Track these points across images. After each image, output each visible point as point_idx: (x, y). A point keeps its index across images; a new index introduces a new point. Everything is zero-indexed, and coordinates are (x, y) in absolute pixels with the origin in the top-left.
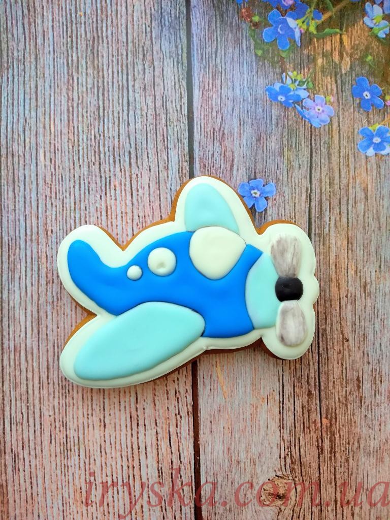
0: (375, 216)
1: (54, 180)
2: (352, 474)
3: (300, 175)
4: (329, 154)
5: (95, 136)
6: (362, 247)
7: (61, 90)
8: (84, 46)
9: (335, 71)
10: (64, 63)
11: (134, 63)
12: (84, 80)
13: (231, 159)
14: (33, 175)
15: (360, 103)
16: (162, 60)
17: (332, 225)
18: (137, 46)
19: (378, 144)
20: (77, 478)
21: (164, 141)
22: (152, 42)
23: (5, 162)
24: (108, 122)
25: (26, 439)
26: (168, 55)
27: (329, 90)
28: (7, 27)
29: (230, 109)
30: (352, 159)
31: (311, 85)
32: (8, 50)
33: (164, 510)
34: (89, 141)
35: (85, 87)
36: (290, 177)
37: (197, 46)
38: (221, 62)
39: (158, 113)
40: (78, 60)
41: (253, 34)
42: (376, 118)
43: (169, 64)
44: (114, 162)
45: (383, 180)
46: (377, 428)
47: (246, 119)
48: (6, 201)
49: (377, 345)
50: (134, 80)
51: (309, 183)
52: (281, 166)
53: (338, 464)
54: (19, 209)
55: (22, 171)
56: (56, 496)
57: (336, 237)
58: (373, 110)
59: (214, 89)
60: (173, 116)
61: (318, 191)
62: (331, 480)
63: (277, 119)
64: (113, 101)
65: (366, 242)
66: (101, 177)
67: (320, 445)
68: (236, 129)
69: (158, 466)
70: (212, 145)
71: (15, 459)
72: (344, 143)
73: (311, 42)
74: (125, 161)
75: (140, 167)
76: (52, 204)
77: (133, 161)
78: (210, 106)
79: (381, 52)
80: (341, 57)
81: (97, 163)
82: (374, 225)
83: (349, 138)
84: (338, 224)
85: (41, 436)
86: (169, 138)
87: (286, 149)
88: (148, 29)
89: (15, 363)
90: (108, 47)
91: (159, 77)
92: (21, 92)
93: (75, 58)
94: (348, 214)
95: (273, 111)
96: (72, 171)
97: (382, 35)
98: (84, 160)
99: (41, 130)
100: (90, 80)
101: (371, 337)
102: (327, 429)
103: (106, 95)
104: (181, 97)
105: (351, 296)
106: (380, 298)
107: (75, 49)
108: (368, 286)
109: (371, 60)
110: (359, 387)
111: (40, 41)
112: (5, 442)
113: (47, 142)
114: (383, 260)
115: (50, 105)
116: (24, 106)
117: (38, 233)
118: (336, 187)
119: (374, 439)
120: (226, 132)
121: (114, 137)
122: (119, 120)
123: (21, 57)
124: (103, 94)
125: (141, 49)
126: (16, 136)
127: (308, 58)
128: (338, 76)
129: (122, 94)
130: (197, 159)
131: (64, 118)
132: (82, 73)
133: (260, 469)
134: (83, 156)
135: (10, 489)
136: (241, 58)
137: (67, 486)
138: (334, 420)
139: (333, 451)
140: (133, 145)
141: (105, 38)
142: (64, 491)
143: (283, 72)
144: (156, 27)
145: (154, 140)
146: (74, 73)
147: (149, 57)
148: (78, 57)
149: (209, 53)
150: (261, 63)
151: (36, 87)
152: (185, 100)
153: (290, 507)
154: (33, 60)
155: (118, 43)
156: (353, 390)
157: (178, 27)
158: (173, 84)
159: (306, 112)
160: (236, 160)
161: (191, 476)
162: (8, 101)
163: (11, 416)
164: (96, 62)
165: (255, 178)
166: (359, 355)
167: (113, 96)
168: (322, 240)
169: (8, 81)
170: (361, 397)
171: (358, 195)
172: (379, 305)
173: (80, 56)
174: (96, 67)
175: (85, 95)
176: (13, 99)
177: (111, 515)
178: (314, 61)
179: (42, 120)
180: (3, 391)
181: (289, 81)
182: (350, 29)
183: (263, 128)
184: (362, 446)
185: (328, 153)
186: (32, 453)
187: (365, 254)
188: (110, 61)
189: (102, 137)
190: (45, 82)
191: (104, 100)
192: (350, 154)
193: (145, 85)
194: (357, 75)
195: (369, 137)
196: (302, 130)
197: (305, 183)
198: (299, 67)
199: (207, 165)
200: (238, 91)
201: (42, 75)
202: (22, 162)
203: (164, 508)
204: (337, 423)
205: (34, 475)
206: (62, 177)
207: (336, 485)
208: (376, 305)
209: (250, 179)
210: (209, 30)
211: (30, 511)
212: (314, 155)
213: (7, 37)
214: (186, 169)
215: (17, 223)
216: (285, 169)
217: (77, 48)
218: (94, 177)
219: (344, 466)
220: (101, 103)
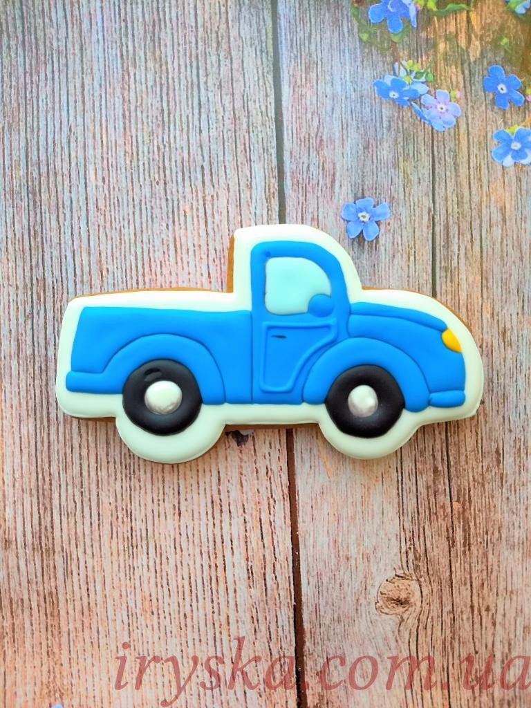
0: (516, 243)
1: (108, 205)
2: (491, 572)
3: (419, 192)
4: (456, 165)
5: (159, 149)
6: (500, 284)
7: (114, 89)
8: (142, 32)
9: (461, 58)
10: (116, 55)
11: (205, 54)
12: (143, 76)
13: (332, 172)
14: (82, 199)
15: (494, 98)
16: (241, 49)
17: (462, 256)
18: (209, 31)
19: (517, 151)
20: (146, 582)
21: (246, 152)
22: (228, 26)
23: (46, 183)
24: (175, 129)
25: (80, 534)
26: (249, 43)
27: (454, 83)
28: (43, 8)
29: (329, 109)
30: (484, 171)
31: (431, 77)
32: (45, 39)
33: (255, 622)
34: (151, 154)
35: (144, 86)
36: (407, 195)
37: (285, 29)
38: (316, 50)
39: (237, 116)
40: (134, 51)
41: (356, 13)
42: (515, 117)
43: (249, 52)
44: (183, 180)
45: (524, 196)
46: (522, 513)
47: (350, 121)
48: (48, 232)
49: (522, 408)
50: (207, 75)
51: (431, 201)
52: (396, 180)
53: (474, 560)
54: (65, 242)
55: (68, 194)
56: (119, 606)
57: (467, 270)
58: (511, 108)
59: (308, 85)
60: (257, 119)
61: (443, 211)
62: (466, 579)
63: (389, 121)
64: (180, 102)
65: (504, 276)
66: (167, 200)
67: (451, 536)
68: (337, 134)
69: (247, 565)
70: (307, 155)
71: (67, 558)
72: (474, 150)
73: (430, 21)
74: (196, 179)
75: (216, 186)
76: (107, 236)
77: (207, 178)
78: (304, 106)
79: (520, 33)
80: (469, 41)
81: (162, 182)
82: (514, 254)
83: (480, 143)
84: (469, 255)
85: (99, 529)
86: (252, 148)
87: (401, 159)
88: (223, 9)
89: (65, 438)
90: (172, 33)
91: (238, 70)
92: (64, 92)
93: (131, 48)
94: (481, 242)
95: (384, 111)
96: (130, 193)
97: (520, 10)
98: (145, 179)
99: (90, 142)
100: (150, 76)
101: (512, 397)
102: (459, 515)
103: (171, 95)
104: (267, 96)
105: (487, 347)
106: (524, 348)
107: (130, 36)
108: (508, 333)
109: (506, 44)
110: (499, 462)
111: (85, 26)
112: (53, 539)
113: (99, 156)
114: (526, 298)
115: (101, 109)
116: (68, 110)
117: (90, 273)
118: (466, 207)
119: (520, 527)
120: (324, 138)
121: (182, 148)
122: (188, 126)
123: (62, 48)
124: (168, 94)
125: (214, 35)
126: (58, 149)
127: (427, 43)
128: (466, 65)
129: (192, 94)
130: (288, 174)
131: (119, 125)
132: (140, 66)
133: (376, 567)
134: (144, 174)
135: (61, 597)
136: (342, 44)
137: (133, 593)
138: (468, 504)
139: (467, 544)
140: (207, 158)
141: (168, 22)
142: (129, 599)
143: (395, 60)
144: (233, 6)
145: (232, 150)
146: (130, 68)
147: (224, 46)
148: (134, 47)
149: (300, 38)
150: (367, 50)
151: (83, 86)
152: (272, 99)
153: (415, 615)
154: (77, 51)
155: (185, 28)
156: (491, 465)
157: (260, 6)
158: (256, 79)
159: (425, 112)
160: (338, 174)
161: (289, 577)
162: (47, 104)
163: (60, 505)
164: (157, 53)
165: (363, 197)
166: (498, 421)
167: (180, 96)
168: (449, 274)
169: (46, 79)
170: (502, 474)
171: (494, 216)
172: (523, 357)
173: (136, 45)
174: (158, 60)
175: (144, 96)
176: (54, 103)
177: (189, 629)
178: (435, 46)
179: (91, 128)
180: (50, 474)
181: (403, 73)
182: (479, 5)
183: (371, 133)
184: (504, 536)
185: (454, 164)
186: (89, 551)
187: (504, 292)
188: (175, 51)
189: (167, 149)
190: (93, 80)
191: (168, 102)
192: (482, 164)
193: (220, 81)
194: (489, 63)
195: (506, 142)
196: (421, 134)
197: (427, 202)
198: (415, 54)
199: (301, 181)
200: (338, 87)
201: (89, 71)
202: (66, 183)
203: (255, 619)
204: (472, 508)
205: (90, 580)
206: (118, 200)
207: (471, 586)
208: (519, 357)
209: (356, 198)
210: (300, 9)
211: (86, 624)
212: (436, 166)
213: (44, 22)
214: (274, 187)
215: (64, 260)
216: (401, 185)
217: (133, 35)
218: (158, 201)
219: (482, 563)
220: (165, 105)
